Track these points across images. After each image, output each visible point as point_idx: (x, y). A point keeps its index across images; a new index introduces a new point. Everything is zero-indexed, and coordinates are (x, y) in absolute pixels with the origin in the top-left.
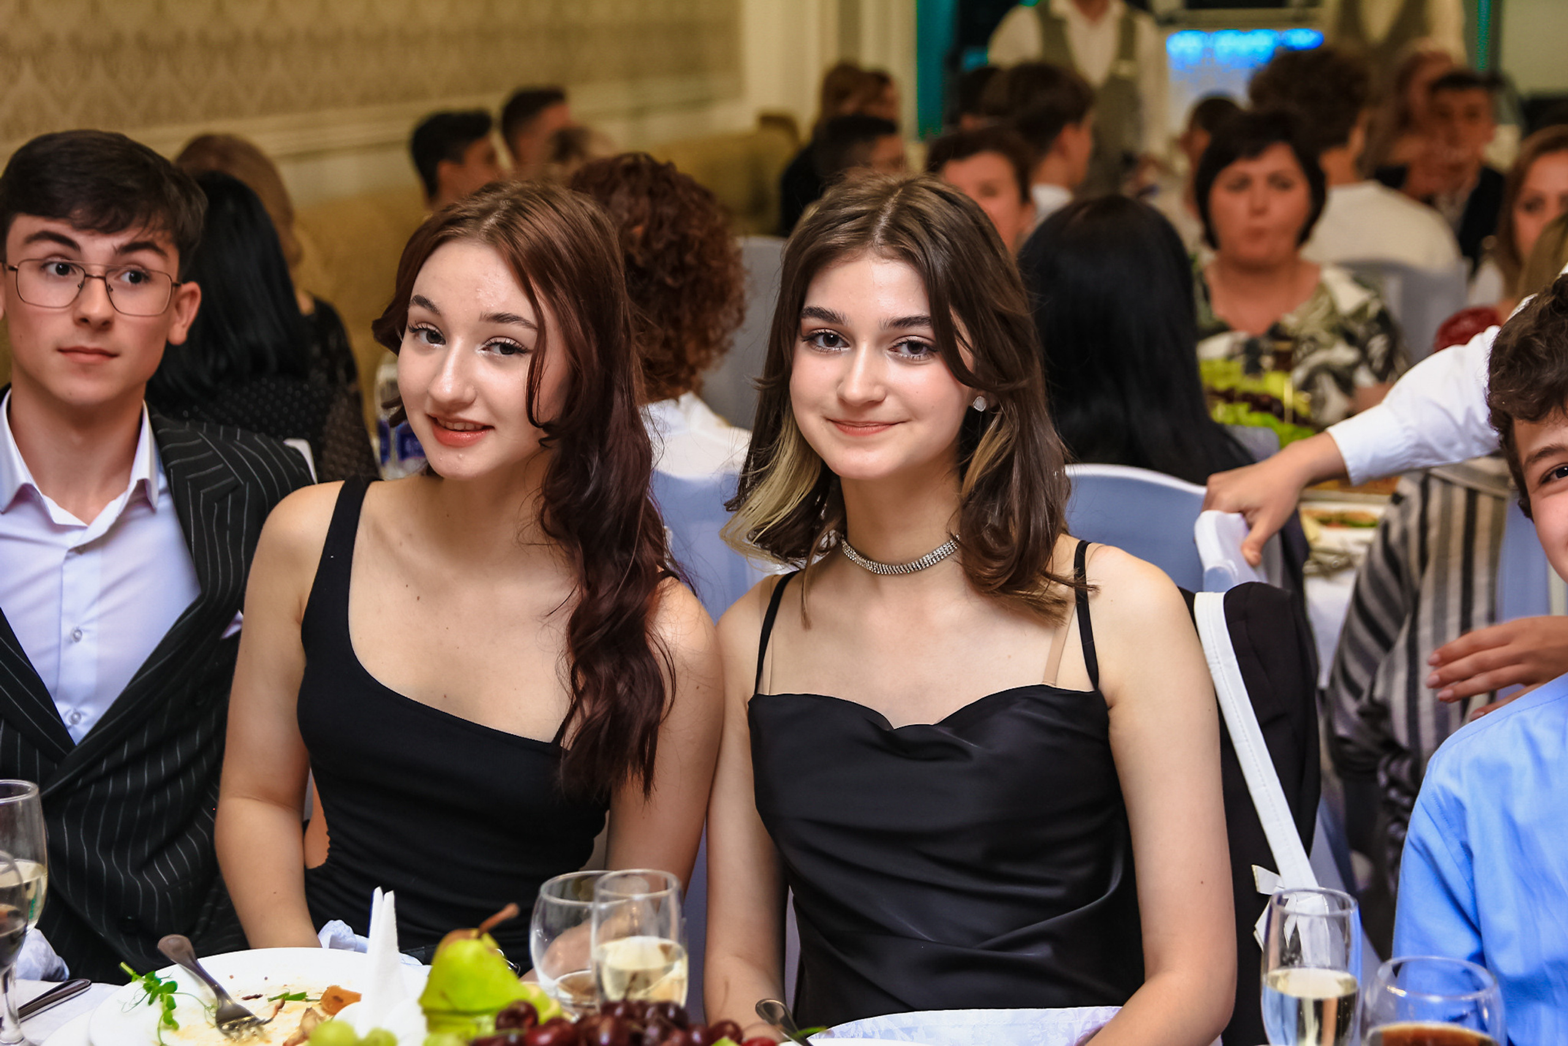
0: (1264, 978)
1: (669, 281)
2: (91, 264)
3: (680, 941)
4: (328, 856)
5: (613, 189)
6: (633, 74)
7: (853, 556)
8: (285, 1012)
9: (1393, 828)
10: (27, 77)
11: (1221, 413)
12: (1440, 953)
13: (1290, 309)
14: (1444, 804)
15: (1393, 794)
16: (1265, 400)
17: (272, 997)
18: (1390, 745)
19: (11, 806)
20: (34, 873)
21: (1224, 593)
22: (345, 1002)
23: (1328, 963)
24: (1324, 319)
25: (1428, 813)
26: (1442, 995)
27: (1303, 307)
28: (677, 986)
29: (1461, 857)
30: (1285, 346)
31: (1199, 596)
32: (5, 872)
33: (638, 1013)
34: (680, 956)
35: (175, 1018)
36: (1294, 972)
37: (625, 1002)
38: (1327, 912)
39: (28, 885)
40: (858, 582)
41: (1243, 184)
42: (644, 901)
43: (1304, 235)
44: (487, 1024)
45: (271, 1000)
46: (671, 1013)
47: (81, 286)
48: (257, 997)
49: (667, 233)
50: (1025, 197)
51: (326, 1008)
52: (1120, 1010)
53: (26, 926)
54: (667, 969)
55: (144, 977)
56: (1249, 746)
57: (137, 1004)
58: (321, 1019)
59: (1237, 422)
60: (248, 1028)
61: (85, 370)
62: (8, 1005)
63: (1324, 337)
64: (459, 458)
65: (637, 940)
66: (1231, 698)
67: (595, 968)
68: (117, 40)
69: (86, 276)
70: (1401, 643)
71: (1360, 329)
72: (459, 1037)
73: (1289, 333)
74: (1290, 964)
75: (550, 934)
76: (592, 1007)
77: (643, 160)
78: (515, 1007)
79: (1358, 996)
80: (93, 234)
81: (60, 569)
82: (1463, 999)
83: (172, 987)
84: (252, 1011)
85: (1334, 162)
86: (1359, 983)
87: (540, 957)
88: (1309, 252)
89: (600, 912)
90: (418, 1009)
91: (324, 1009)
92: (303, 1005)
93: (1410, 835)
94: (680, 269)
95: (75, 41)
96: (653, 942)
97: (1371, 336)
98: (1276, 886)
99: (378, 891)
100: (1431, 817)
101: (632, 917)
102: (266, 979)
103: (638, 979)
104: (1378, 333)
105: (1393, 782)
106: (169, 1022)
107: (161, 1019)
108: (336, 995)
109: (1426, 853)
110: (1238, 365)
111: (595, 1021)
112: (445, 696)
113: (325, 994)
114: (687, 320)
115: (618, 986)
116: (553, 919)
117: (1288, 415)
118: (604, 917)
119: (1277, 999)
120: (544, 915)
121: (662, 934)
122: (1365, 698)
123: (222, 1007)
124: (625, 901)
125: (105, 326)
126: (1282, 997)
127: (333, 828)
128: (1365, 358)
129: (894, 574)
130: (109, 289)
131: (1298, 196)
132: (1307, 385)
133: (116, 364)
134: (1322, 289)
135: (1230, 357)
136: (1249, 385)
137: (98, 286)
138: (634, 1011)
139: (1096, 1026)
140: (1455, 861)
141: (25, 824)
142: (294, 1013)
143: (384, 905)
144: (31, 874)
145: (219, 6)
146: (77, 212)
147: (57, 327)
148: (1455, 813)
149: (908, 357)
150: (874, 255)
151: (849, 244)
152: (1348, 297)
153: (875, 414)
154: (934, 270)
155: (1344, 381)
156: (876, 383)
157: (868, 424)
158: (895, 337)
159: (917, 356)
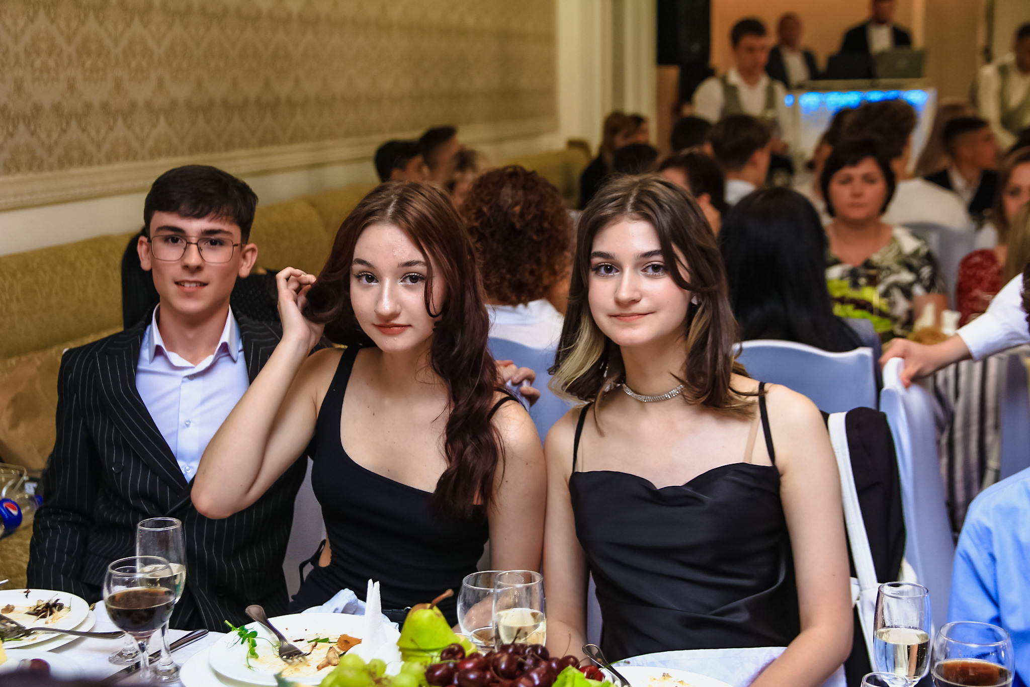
1: (535, 237)
2: (190, 236)
3: (540, 611)
4: (331, 561)
5: (502, 186)
7: (629, 393)
8: (318, 649)
11: (837, 310)
12: (974, 619)
13: (875, 251)
14: (979, 531)
16: (863, 303)
17: (310, 640)
19: (166, 532)
20: (179, 570)
21: (845, 414)
22: (351, 644)
23: (912, 625)
24: (895, 257)
25: (969, 536)
26: (977, 643)
27: (883, 250)
28: (541, 636)
29: (988, 561)
30: (873, 272)
31: (831, 415)
32: (163, 569)
33: (521, 651)
34: (542, 620)
35: (256, 652)
36: (892, 630)
37: (513, 643)
39: (176, 577)
40: (633, 406)
41: (848, 180)
42: (521, 589)
43: (883, 209)
44: (437, 657)
45: (309, 642)
46: (539, 651)
47: (185, 249)
48: (301, 640)
49: (533, 210)
51: (341, 647)
52: (786, 650)
54: (536, 627)
55: (239, 628)
57: (235, 643)
58: (339, 653)
59: (848, 316)
60: (297, 658)
61: (189, 295)
62: (164, 643)
63: (895, 267)
64: (394, 340)
65: (518, 610)
67: (494, 625)
69: (187, 243)
71: (915, 262)
72: (421, 664)
73: (874, 265)
75: (468, 606)
76: (494, 648)
77: (518, 170)
78: (452, 647)
79: (929, 643)
80: (190, 219)
81: (179, 388)
82: (988, 645)
83: (254, 634)
84: (299, 648)
85: (899, 167)
86: (929, 636)
87: (462, 619)
88: (887, 219)
89: (497, 594)
90: (396, 648)
91: (339, 647)
92: (327, 645)
93: (959, 548)
94: (540, 231)
96: (527, 611)
97: (922, 266)
99: (370, 581)
100: (971, 538)
101: (515, 597)
102: (306, 630)
103: (520, 632)
104: (926, 265)
106: (253, 654)
107: (248, 652)
108: (345, 640)
109: (968, 559)
110: (846, 282)
111: (497, 656)
112: (389, 469)
113: (340, 639)
114: (544, 259)
115: (508, 636)
116: (469, 598)
117: (876, 312)
118: (498, 597)
120: (465, 596)
121: (531, 607)
123: (282, 646)
124: (510, 588)
125: (199, 269)
126: (885, 644)
128: (918, 280)
129: (654, 401)
130: (200, 250)
131: (879, 187)
132: (886, 294)
133: (206, 289)
134: (893, 240)
135: (842, 278)
136: (853, 294)
137: (194, 248)
138: (519, 650)
139: (772, 658)
140: (985, 564)
141: (174, 542)
142: (323, 648)
143: (374, 589)
144: (177, 570)
145: (267, 84)
146: (182, 207)
147: (174, 271)
148: (985, 536)
149: (653, 275)
150: (628, 219)
151: (614, 214)
152: (909, 244)
153: (636, 308)
154: (662, 224)
155: (907, 291)
156: (636, 290)
157: (633, 315)
158: (644, 263)
159: (657, 274)
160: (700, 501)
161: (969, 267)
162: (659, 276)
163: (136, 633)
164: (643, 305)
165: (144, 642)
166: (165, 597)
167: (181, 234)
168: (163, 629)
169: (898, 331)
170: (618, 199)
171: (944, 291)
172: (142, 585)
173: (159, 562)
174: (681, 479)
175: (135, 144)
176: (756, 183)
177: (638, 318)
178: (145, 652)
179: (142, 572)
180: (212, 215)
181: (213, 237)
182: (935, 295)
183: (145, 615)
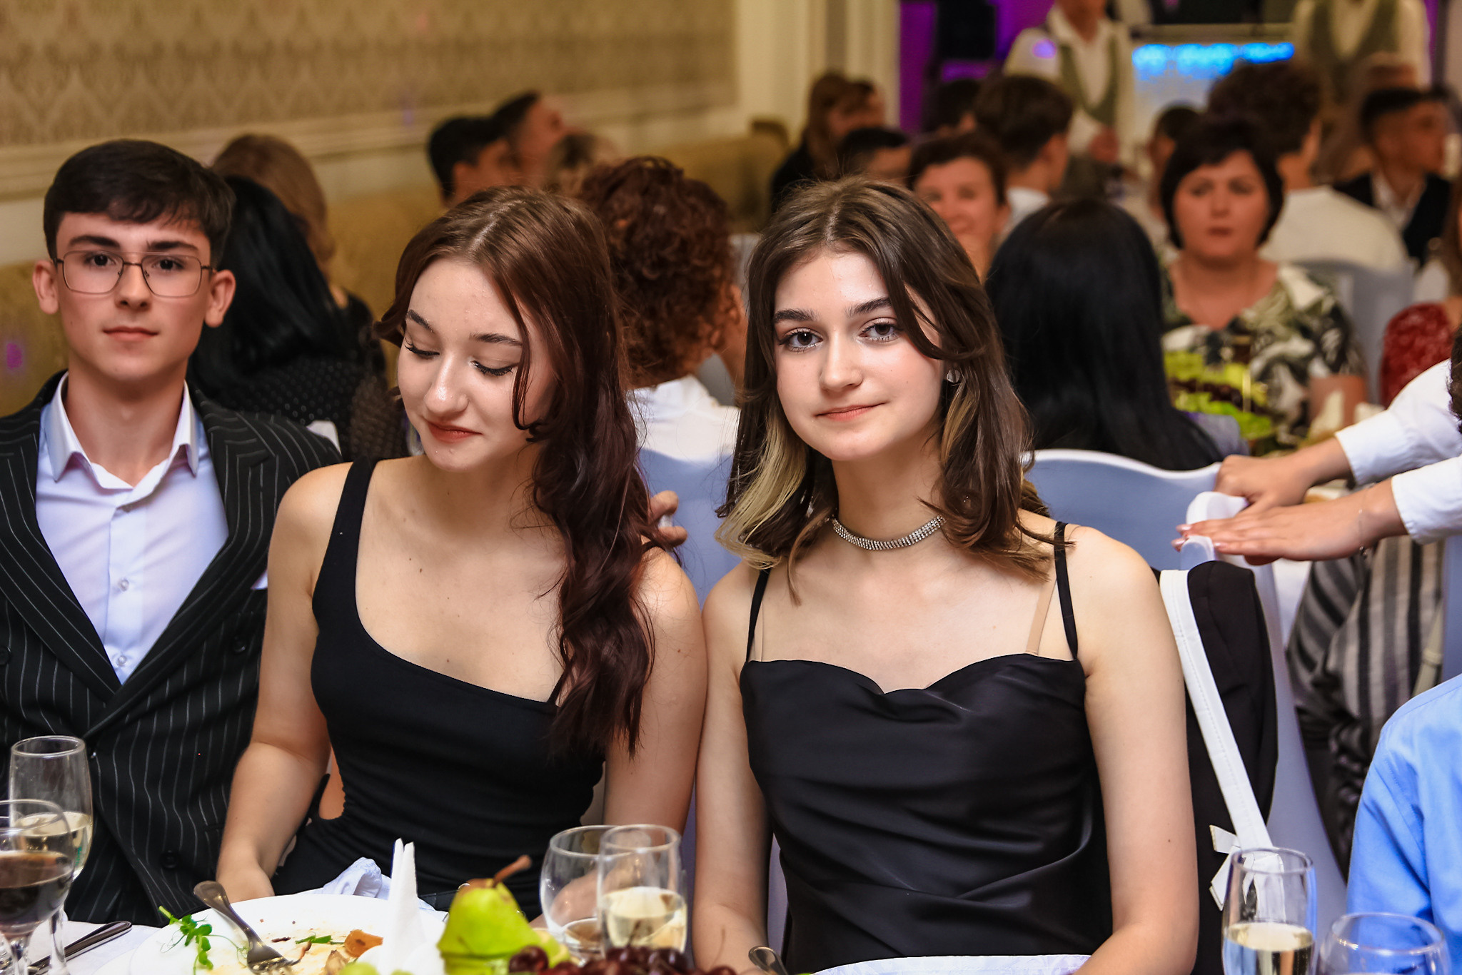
0: (1225, 931)
2: (130, 253)
3: (679, 892)
4: (345, 808)
6: (636, 82)
7: (844, 535)
8: (312, 954)
9: (1344, 792)
10: (75, 82)
11: (1183, 402)
12: (1390, 909)
13: (1249, 305)
14: (1397, 769)
15: (1343, 760)
16: (1225, 390)
17: (299, 940)
18: (1342, 715)
19: (60, 760)
20: (81, 823)
21: (1188, 571)
22: (367, 945)
23: (1285, 918)
24: (1281, 314)
25: (1381, 777)
26: (1391, 949)
27: (1262, 303)
28: (676, 932)
29: (1412, 819)
30: (1244, 340)
31: (1164, 574)
32: (53, 821)
33: (641, 958)
34: (679, 906)
35: (209, 958)
36: (1253, 926)
37: (629, 947)
38: (1282, 870)
39: (75, 834)
40: (849, 557)
41: (1205, 189)
42: (646, 855)
43: (1263, 237)
44: (501, 967)
45: (298, 942)
46: (672, 959)
47: (120, 274)
48: (285, 940)
50: (1001, 199)
51: (350, 951)
52: (1089, 959)
53: (73, 871)
54: (668, 918)
55: (181, 920)
56: (1210, 714)
57: (174, 945)
58: (345, 961)
59: (1199, 411)
60: (277, 969)
61: (128, 348)
62: (55, 945)
63: (1281, 330)
64: (452, 454)
65: (640, 890)
66: (1194, 669)
67: (600, 915)
68: (158, 49)
69: (123, 265)
70: (1353, 617)
71: (1314, 324)
73: (1248, 327)
74: (1250, 919)
75: (559, 883)
76: (597, 952)
78: (528, 951)
79: (1314, 948)
80: (128, 224)
81: (107, 526)
82: (1412, 953)
83: (207, 929)
84: (281, 953)
85: (1290, 167)
86: (1314, 937)
87: (549, 905)
88: (1266, 253)
89: (606, 864)
90: (437, 953)
91: (347, 952)
92: (328, 948)
93: (1364, 797)
95: (119, 51)
96: (654, 892)
97: (1325, 330)
98: (1232, 845)
99: (399, 842)
100: (1384, 782)
101: (635, 868)
102: (294, 923)
103: (641, 927)
104: (1332, 327)
105: (1344, 749)
106: (204, 962)
107: (196, 959)
108: (357, 939)
109: (1379, 815)
110: (1198, 358)
111: (602, 966)
112: (448, 661)
113: (349, 937)
115: (622, 933)
116: (562, 870)
117: (1246, 405)
118: (608, 870)
119: (1237, 951)
120: (553, 866)
121: (663, 885)
122: (1318, 669)
123: (253, 949)
124: (628, 854)
125: (144, 306)
126: (1242, 949)
127: (347, 785)
128: (1319, 351)
129: (884, 550)
130: (145, 275)
131: (1256, 201)
132: (1264, 376)
133: (156, 342)
134: (1279, 286)
135: (1192, 349)
136: (1209, 375)
137: (136, 272)
138: (637, 957)
139: (1065, 973)
140: (1406, 823)
141: (72, 777)
142: (320, 955)
143: (404, 855)
144: (77, 823)
145: (252, 19)
146: (114, 205)
147: (102, 311)
148: (1407, 777)
149: (878, 340)
150: (829, 252)
151: (806, 246)
152: (1304, 294)
153: (856, 397)
154: (886, 257)
155: (1300, 371)
156: (855, 367)
157: (852, 408)
158: (862, 322)
159: (885, 338)
160: (954, 715)
161: (1401, 333)
162: (889, 341)
163: (6, 927)
164: (867, 392)
165: (20, 942)
166: (55, 867)
167: (112, 250)
168: (55, 919)
169: (1284, 437)
170: (808, 222)
171: (1361, 372)
172: (18, 848)
173: (45, 810)
174: (923, 676)
175: (29, 117)
176: (1050, 191)
177: (862, 413)
178: (22, 959)
179: (19, 826)
180: (164, 217)
181: (168, 254)
182: (1345, 377)
183: (22, 897)
